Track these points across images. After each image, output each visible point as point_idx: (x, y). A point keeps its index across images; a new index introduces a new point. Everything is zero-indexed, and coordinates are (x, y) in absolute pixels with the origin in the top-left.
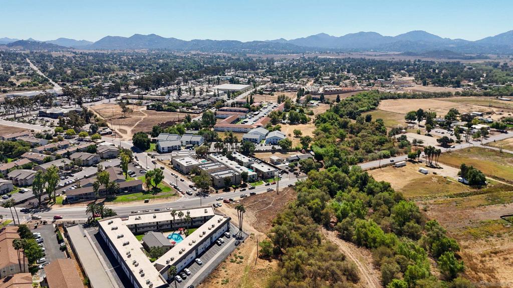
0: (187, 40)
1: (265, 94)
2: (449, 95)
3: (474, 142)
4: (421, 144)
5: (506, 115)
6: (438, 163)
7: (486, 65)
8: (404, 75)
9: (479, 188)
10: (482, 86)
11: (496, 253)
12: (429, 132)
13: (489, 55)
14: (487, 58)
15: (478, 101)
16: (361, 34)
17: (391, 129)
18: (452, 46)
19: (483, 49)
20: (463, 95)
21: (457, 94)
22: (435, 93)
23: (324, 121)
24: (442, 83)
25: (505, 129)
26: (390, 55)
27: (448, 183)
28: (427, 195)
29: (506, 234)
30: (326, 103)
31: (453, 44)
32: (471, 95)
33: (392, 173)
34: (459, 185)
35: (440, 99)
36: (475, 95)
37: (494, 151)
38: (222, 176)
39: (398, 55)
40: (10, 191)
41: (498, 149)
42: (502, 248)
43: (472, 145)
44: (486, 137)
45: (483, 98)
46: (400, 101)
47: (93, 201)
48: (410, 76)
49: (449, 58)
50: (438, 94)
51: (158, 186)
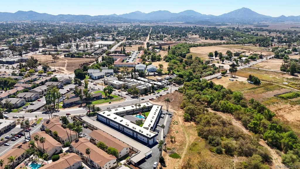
0: (55, 15)
1: (127, 46)
2: (220, 44)
3: (244, 66)
4: (223, 68)
5: (251, 52)
6: (236, 76)
7: (229, 29)
8: (193, 35)
9: (259, 85)
10: (234, 39)
11: (280, 109)
12: (223, 62)
13: (227, 23)
14: (227, 25)
15: (235, 47)
16: (160, 11)
17: (205, 62)
18: (207, 18)
19: (223, 20)
20: (227, 44)
21: (224, 43)
22: (214, 43)
23: (170, 59)
24: (214, 38)
25: (255, 59)
26: (178, 24)
27: (245, 84)
28: (240, 90)
29: (280, 102)
30: (163, 50)
31: (208, 17)
32: (231, 44)
33: (218, 82)
34: (249, 85)
35: (217, 46)
36: (232, 44)
37: (255, 69)
38: (141, 88)
39: (183, 23)
40: (25, 105)
41: (257, 68)
42: (281, 108)
43: (245, 67)
44: (249, 63)
45: (236, 45)
46: (199, 47)
47: (80, 105)
48: (196, 35)
49: (209, 25)
50: (216, 43)
51: (110, 95)
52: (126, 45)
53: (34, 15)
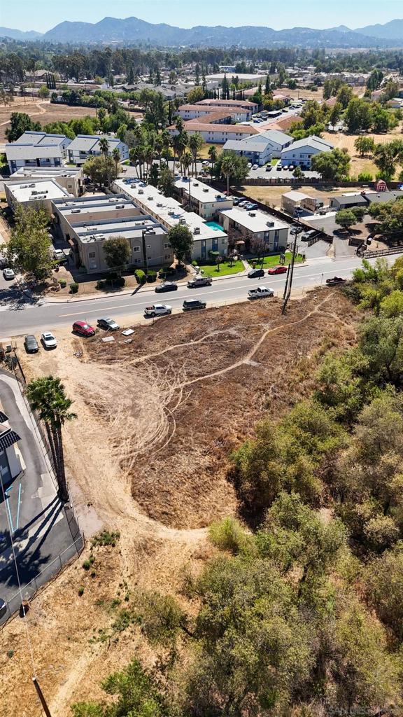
1: (299, 87)
52: (297, 84)
53: (137, 30)
